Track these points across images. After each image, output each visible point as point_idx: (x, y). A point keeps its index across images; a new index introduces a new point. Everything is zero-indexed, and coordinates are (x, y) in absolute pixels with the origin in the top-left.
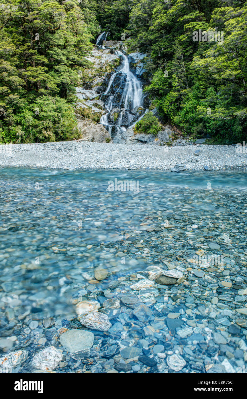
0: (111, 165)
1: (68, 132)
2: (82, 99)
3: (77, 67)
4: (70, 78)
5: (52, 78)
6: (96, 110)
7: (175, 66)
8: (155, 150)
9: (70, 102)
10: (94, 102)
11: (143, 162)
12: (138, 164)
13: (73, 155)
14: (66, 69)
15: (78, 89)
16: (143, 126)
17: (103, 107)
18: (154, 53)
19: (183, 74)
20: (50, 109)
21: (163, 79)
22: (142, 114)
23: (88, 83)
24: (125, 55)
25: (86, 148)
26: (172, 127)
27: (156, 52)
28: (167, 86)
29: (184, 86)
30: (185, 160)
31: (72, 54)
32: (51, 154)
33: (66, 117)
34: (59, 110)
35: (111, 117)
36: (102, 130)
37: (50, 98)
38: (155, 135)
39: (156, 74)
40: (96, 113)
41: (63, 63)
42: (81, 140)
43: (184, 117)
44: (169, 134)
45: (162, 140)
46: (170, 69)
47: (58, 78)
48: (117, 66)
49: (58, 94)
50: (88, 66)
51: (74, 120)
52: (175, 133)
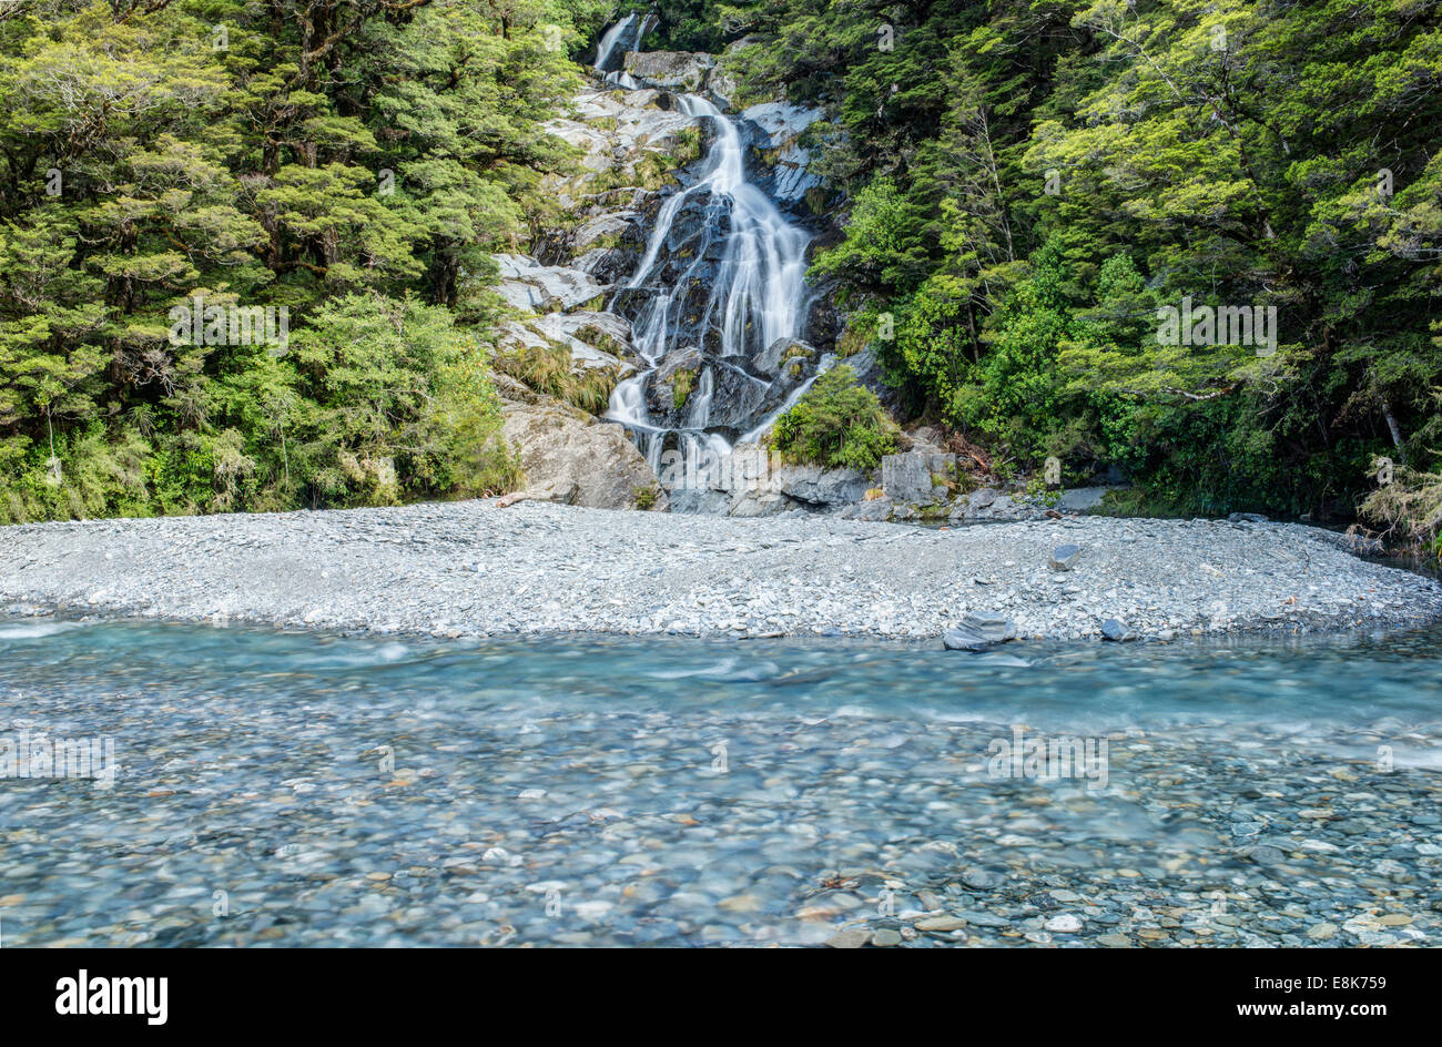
0: (660, 616)
1: (457, 459)
2: (525, 307)
3: (508, 168)
4: (472, 217)
5: (393, 214)
6: (591, 357)
7: (952, 161)
8: (868, 545)
9: (470, 320)
10: (581, 320)
11: (810, 601)
12: (786, 611)
13: (481, 568)
14: (457, 175)
15: (511, 264)
16: (810, 429)
17: (624, 346)
18: (855, 106)
19: (989, 196)
20: (379, 356)
21: (899, 219)
22: (806, 377)
23: (555, 236)
24: (724, 112)
25: (541, 534)
26: (945, 435)
27: (864, 100)
28: (919, 249)
29: (994, 252)
30: (1012, 592)
31: (484, 111)
32: (376, 563)
33: (451, 389)
34: (418, 358)
35: (661, 389)
36: (618, 450)
37: (381, 302)
38: (866, 474)
39: (867, 196)
40: (590, 373)
41: (442, 152)
42: (518, 495)
43: (1000, 391)
44: (930, 467)
45: (899, 496)
46: (930, 173)
47: (417, 214)
48: (691, 162)
49: (415, 284)
50: (555, 161)
51: (487, 406)
52: (958, 465)
